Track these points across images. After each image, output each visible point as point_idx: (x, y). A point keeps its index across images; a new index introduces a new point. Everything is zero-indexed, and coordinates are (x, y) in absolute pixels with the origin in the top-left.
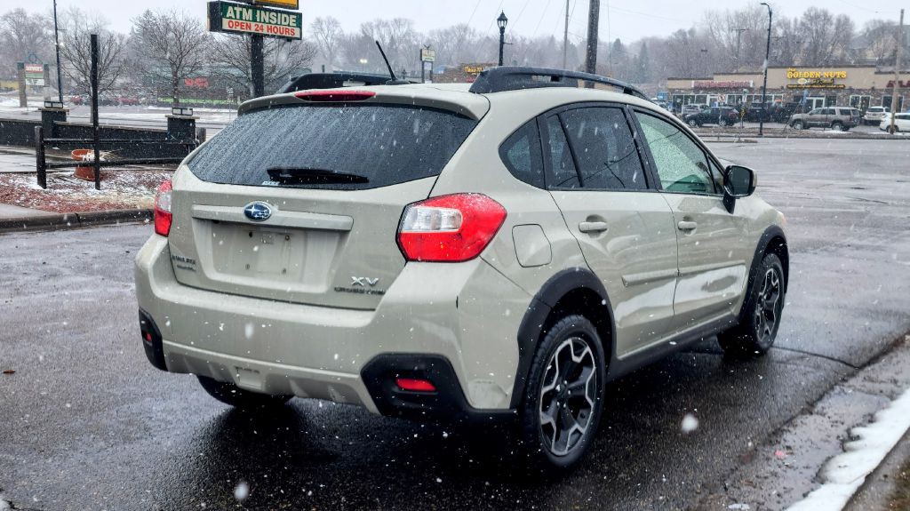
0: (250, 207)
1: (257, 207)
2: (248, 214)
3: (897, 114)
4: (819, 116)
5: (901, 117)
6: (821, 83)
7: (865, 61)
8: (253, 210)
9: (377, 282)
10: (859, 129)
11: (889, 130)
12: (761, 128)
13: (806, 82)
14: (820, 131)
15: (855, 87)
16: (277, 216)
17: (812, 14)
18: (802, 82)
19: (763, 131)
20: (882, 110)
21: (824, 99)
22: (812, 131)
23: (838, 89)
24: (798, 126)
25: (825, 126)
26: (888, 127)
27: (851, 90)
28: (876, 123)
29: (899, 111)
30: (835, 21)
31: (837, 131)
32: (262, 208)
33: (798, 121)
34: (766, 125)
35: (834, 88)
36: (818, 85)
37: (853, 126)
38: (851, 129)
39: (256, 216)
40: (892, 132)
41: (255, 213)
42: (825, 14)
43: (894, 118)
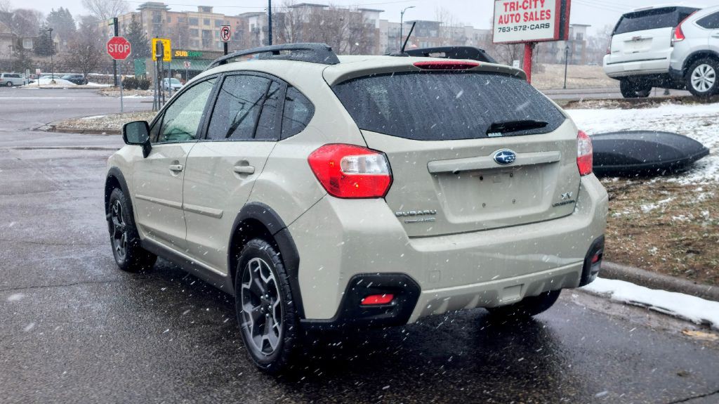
0: (500, 154)
1: (505, 153)
2: (499, 161)
8: (503, 156)
9: (571, 194)
16: (522, 158)
32: (510, 154)
39: (507, 161)
41: (505, 159)
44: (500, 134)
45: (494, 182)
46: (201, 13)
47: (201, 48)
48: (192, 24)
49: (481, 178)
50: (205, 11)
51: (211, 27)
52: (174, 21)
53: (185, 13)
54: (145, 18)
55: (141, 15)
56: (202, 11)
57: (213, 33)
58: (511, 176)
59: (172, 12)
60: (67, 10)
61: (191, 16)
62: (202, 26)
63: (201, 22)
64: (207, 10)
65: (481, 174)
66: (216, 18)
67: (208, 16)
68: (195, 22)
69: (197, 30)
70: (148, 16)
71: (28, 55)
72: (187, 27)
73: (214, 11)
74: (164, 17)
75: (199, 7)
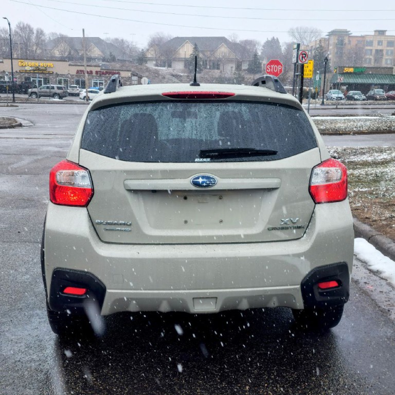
0: (198, 178)
2: (196, 184)
3: (89, 90)
4: (45, 90)
5: (91, 92)
6: (39, 70)
7: (55, 57)
8: (200, 180)
9: (297, 220)
10: (69, 98)
11: (85, 99)
12: (14, 97)
13: (30, 69)
14: (47, 99)
15: (59, 73)
17: (21, 25)
18: (28, 68)
19: (15, 99)
20: (76, 87)
21: (42, 79)
22: (42, 99)
23: (49, 73)
24: (34, 96)
25: (49, 96)
26: (85, 97)
27: (57, 75)
28: (78, 95)
29: (89, 88)
30: (35, 32)
31: (57, 99)
32: (208, 178)
33: (32, 93)
34: (16, 95)
35: (47, 73)
36: (37, 70)
37: (65, 96)
38: (64, 98)
39: (205, 184)
40: (87, 100)
41: (203, 182)
42: (29, 27)
43: (87, 92)
44: (209, 160)
45: (199, 202)
46: (376, 36)
47: (372, 65)
48: (367, 46)
49: (185, 198)
50: (379, 34)
51: (384, 47)
52: (354, 43)
53: (362, 37)
54: (331, 42)
55: (328, 40)
56: (377, 33)
57: (384, 53)
58: (220, 199)
59: (352, 37)
60: (277, 39)
61: (368, 39)
62: (376, 47)
63: (375, 43)
64: (382, 33)
65: (184, 195)
66: (389, 40)
67: (382, 38)
68: (370, 43)
69: (371, 50)
70: (333, 40)
71: (243, 74)
72: (363, 48)
73: (387, 34)
74: (346, 41)
75: (375, 31)
